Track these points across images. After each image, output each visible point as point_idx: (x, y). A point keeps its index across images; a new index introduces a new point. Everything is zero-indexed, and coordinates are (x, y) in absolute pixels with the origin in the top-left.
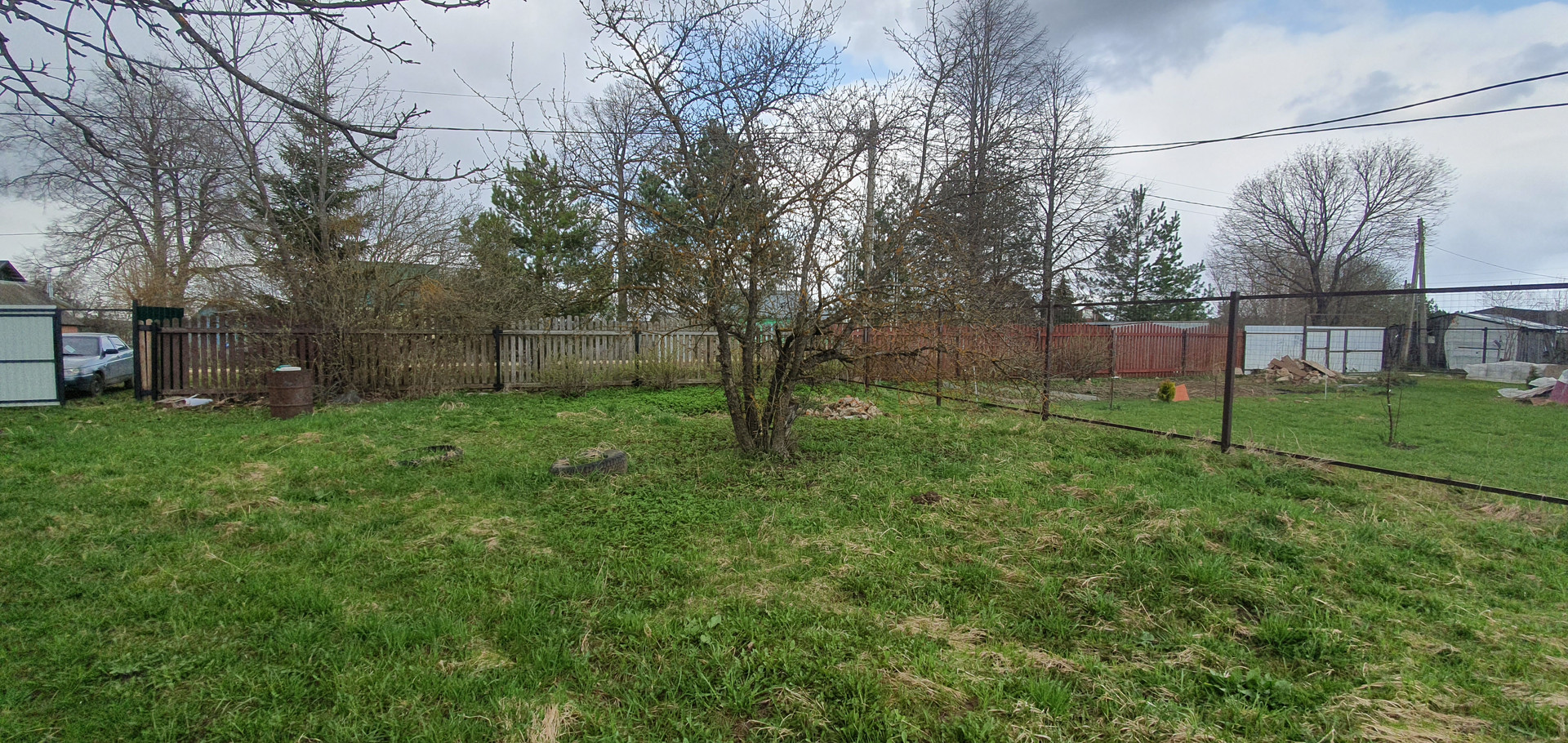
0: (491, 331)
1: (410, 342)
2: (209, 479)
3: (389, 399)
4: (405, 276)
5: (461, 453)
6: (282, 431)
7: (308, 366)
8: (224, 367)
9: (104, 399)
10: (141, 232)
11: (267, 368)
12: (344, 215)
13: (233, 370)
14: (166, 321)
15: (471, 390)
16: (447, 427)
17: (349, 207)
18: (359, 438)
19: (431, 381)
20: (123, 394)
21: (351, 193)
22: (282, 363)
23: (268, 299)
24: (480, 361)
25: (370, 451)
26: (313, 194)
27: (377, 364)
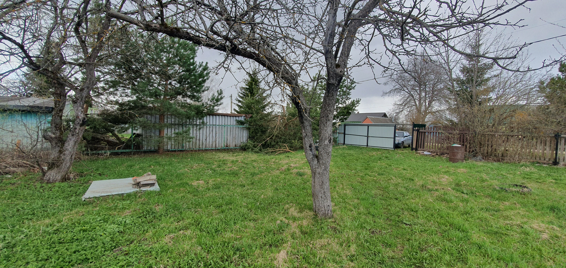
0: (553, 135)
1: (508, 139)
2: (430, 177)
3: (496, 161)
4: (508, 110)
5: (531, 190)
6: (453, 167)
7: (463, 145)
8: (435, 143)
9: (403, 149)
10: (415, 103)
11: (449, 145)
12: (482, 88)
13: (438, 144)
14: (421, 128)
15: (538, 163)
16: (524, 178)
17: (484, 85)
18: (482, 174)
19: (517, 156)
20: (407, 148)
21: (486, 79)
22: (454, 143)
23: (451, 121)
24: (545, 149)
25: (486, 180)
26: (471, 82)
27: (492, 147)
